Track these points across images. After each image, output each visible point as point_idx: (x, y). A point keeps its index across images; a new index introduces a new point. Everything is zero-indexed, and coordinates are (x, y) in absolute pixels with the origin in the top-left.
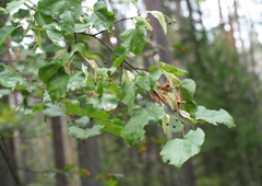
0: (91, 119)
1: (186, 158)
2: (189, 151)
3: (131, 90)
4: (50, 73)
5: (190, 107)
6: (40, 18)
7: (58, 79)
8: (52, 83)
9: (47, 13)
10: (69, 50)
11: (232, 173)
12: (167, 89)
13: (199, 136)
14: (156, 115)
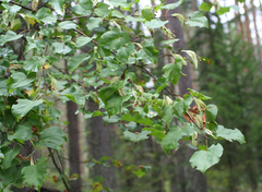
0: (138, 124)
1: (209, 166)
2: (211, 161)
3: (169, 111)
4: (107, 94)
5: (212, 126)
6: (102, 51)
7: (114, 99)
8: (109, 102)
9: (107, 48)
10: (123, 77)
11: (242, 167)
12: (196, 112)
13: (219, 150)
14: (188, 132)
